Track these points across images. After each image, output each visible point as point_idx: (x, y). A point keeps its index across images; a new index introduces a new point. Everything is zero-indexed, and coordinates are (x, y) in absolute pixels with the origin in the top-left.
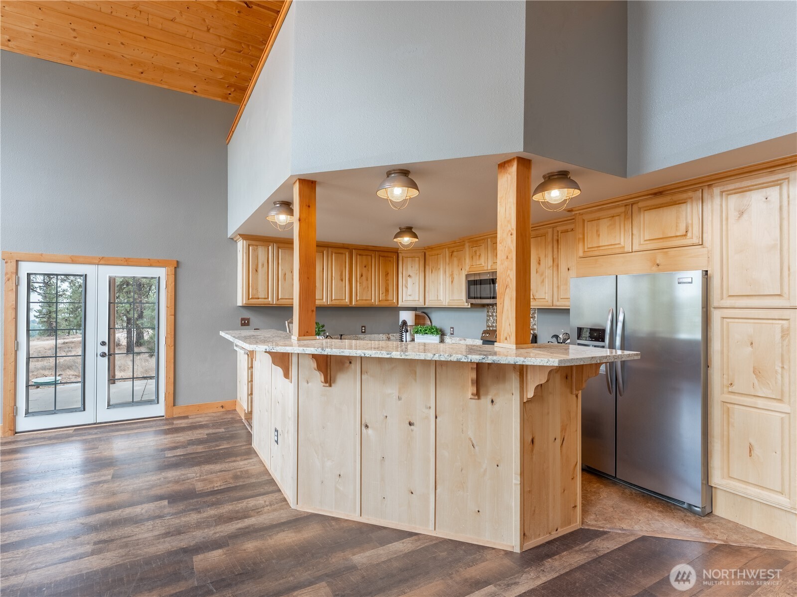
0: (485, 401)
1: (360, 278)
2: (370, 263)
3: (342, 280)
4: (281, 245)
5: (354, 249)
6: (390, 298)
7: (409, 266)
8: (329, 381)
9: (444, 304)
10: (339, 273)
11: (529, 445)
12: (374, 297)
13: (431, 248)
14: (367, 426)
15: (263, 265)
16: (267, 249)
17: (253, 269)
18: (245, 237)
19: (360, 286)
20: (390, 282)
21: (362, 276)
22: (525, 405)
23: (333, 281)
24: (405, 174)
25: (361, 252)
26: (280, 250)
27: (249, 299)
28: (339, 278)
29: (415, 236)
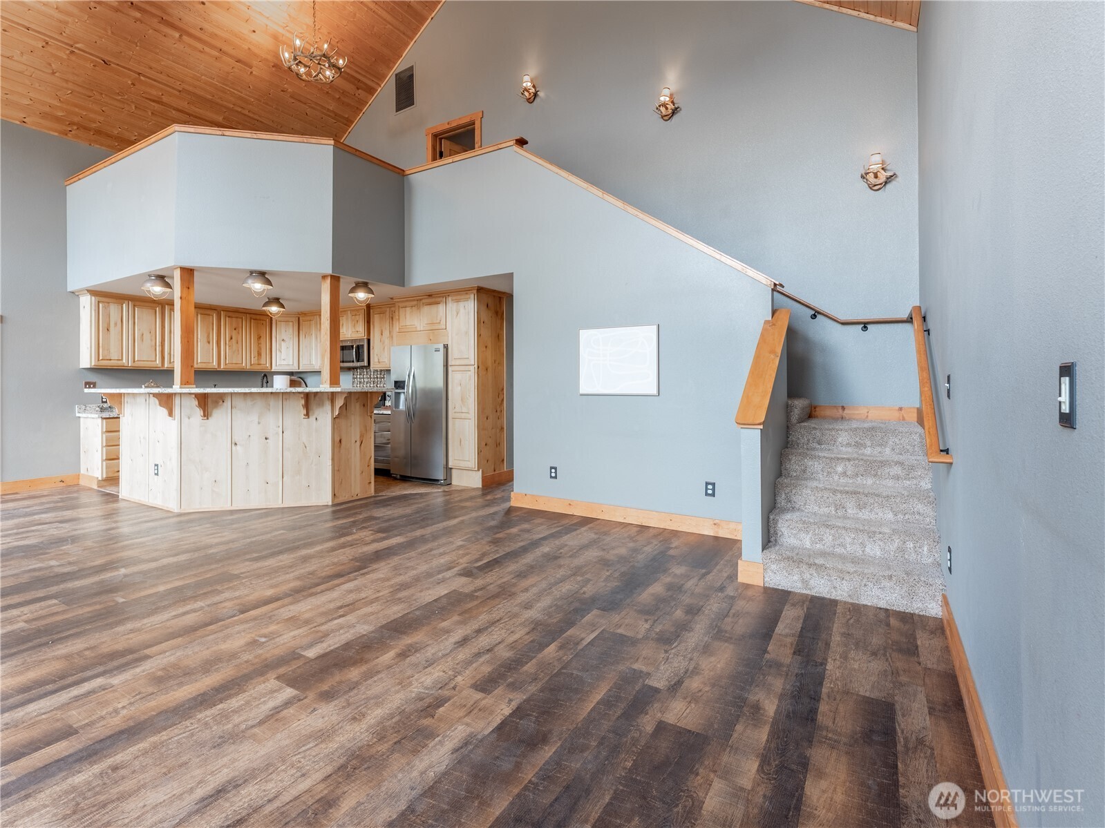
0: (312, 418)
1: (229, 341)
2: (240, 325)
3: (209, 342)
4: (137, 303)
5: (223, 311)
6: (263, 361)
7: (283, 331)
8: (206, 415)
9: (316, 368)
10: (206, 336)
11: (338, 443)
12: (245, 361)
13: (304, 314)
14: (236, 444)
15: (116, 324)
16: (120, 307)
17: (103, 328)
18: (93, 292)
19: (229, 349)
20: (263, 345)
21: (231, 338)
22: (335, 419)
23: (199, 343)
24: (262, 275)
25: (230, 314)
26: (136, 309)
27: (98, 360)
28: (205, 340)
29: (282, 306)
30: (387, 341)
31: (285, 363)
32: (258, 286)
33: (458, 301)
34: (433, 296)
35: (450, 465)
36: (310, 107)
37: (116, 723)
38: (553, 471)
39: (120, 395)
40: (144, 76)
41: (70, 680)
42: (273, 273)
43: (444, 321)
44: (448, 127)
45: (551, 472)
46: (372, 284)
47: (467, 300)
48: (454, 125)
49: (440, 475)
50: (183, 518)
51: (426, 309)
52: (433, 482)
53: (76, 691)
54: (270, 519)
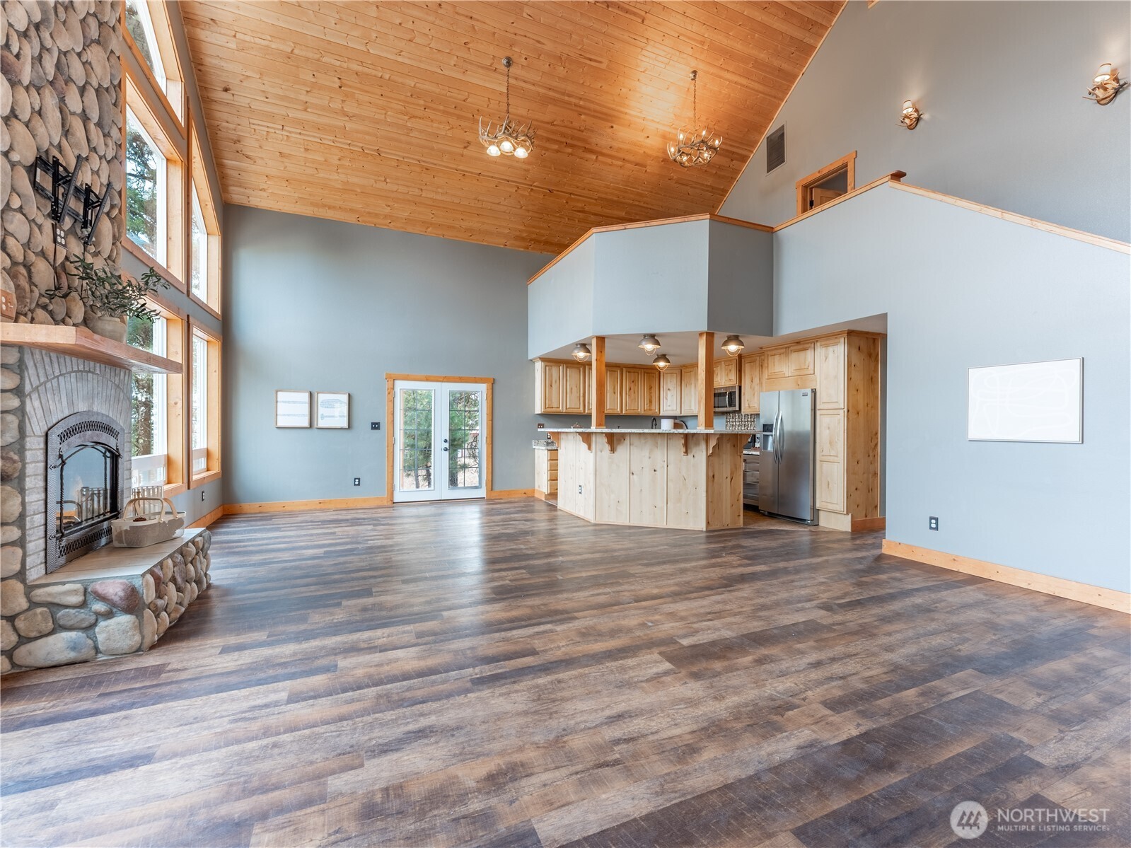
0: (690, 456)
1: (629, 392)
2: (637, 379)
3: (615, 393)
4: (569, 365)
6: (653, 408)
7: (669, 382)
8: (613, 450)
9: (694, 412)
10: (613, 388)
11: (711, 478)
12: (640, 408)
13: (685, 366)
14: (633, 474)
15: (556, 381)
16: (558, 369)
17: (548, 384)
18: (543, 359)
19: (629, 398)
20: (653, 394)
21: (630, 389)
22: (709, 457)
23: (608, 394)
24: (653, 338)
25: (629, 370)
26: (569, 371)
27: (546, 408)
28: (612, 392)
29: (668, 361)
30: (757, 388)
31: (670, 409)
32: (649, 347)
33: (827, 346)
34: (802, 343)
35: (818, 506)
36: (692, 187)
37: (559, 654)
38: (933, 521)
39: (558, 433)
40: (574, 194)
41: (534, 621)
42: (659, 335)
43: (811, 367)
44: (819, 175)
45: (931, 523)
46: (742, 337)
47: (836, 344)
48: (825, 172)
49: (807, 515)
50: (597, 528)
51: (794, 356)
52: (799, 521)
53: (537, 629)
54: (657, 536)
